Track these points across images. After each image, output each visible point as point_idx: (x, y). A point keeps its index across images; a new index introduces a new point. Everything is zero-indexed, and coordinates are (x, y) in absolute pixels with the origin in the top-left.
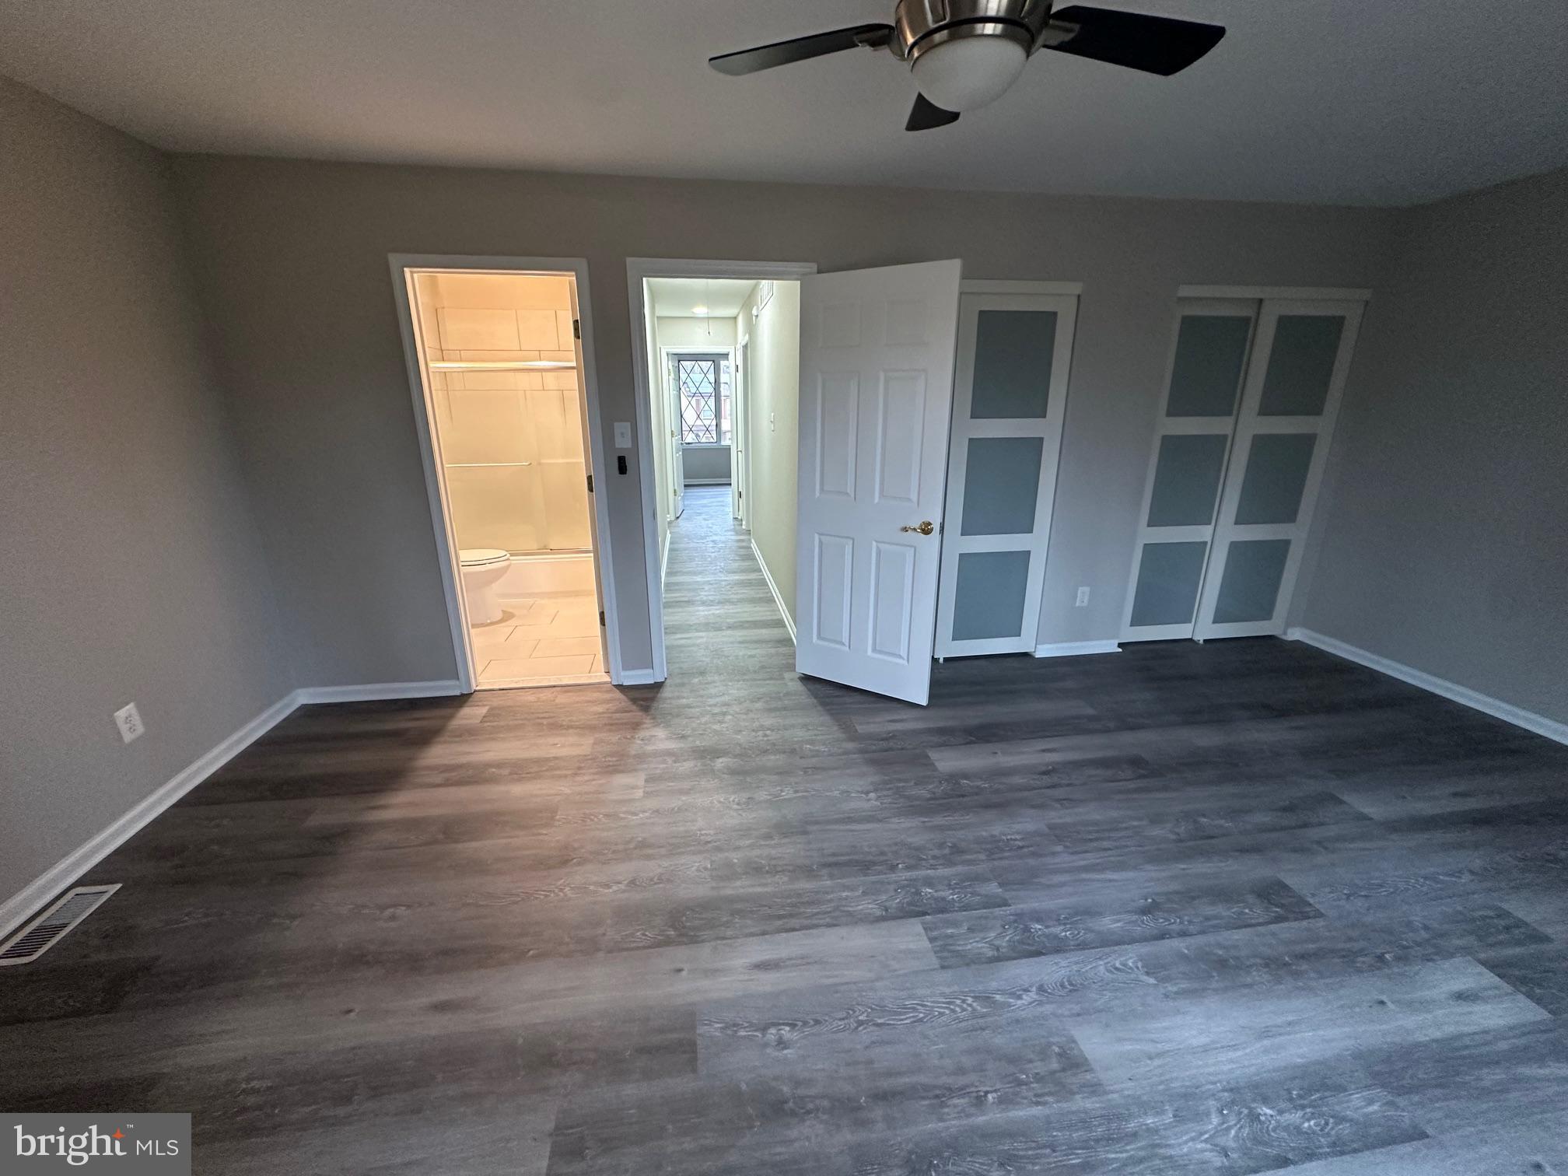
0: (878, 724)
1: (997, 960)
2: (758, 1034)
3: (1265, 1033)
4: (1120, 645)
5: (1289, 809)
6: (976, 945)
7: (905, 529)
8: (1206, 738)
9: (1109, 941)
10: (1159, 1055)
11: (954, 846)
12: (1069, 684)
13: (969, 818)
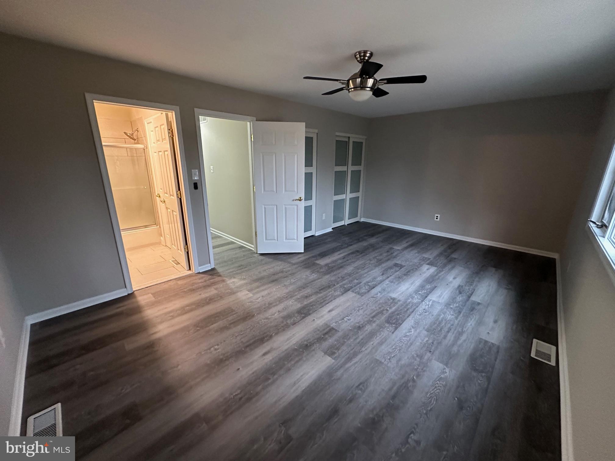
0: (295, 260)
1: (369, 291)
2: (343, 321)
3: (412, 284)
4: (332, 229)
5: (388, 251)
6: (363, 291)
7: (293, 200)
8: (365, 244)
9: (381, 282)
10: (402, 293)
11: (341, 277)
12: (329, 240)
13: (338, 271)
